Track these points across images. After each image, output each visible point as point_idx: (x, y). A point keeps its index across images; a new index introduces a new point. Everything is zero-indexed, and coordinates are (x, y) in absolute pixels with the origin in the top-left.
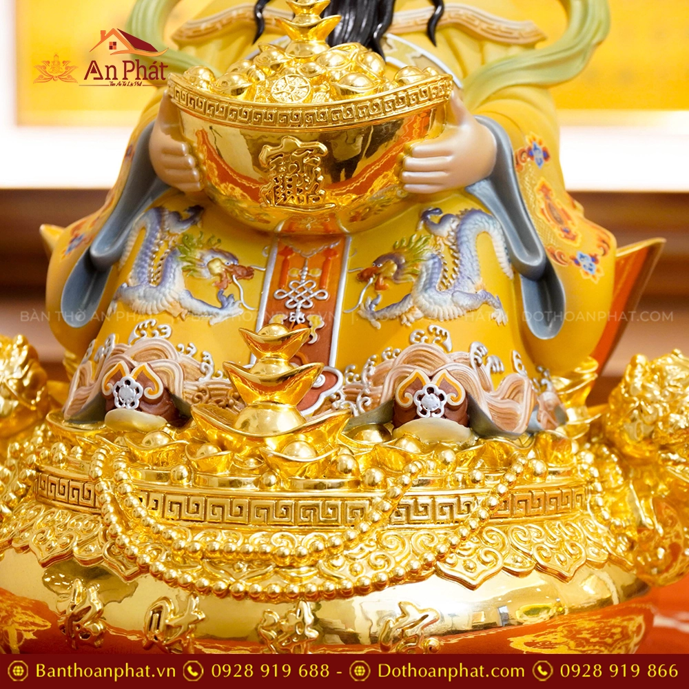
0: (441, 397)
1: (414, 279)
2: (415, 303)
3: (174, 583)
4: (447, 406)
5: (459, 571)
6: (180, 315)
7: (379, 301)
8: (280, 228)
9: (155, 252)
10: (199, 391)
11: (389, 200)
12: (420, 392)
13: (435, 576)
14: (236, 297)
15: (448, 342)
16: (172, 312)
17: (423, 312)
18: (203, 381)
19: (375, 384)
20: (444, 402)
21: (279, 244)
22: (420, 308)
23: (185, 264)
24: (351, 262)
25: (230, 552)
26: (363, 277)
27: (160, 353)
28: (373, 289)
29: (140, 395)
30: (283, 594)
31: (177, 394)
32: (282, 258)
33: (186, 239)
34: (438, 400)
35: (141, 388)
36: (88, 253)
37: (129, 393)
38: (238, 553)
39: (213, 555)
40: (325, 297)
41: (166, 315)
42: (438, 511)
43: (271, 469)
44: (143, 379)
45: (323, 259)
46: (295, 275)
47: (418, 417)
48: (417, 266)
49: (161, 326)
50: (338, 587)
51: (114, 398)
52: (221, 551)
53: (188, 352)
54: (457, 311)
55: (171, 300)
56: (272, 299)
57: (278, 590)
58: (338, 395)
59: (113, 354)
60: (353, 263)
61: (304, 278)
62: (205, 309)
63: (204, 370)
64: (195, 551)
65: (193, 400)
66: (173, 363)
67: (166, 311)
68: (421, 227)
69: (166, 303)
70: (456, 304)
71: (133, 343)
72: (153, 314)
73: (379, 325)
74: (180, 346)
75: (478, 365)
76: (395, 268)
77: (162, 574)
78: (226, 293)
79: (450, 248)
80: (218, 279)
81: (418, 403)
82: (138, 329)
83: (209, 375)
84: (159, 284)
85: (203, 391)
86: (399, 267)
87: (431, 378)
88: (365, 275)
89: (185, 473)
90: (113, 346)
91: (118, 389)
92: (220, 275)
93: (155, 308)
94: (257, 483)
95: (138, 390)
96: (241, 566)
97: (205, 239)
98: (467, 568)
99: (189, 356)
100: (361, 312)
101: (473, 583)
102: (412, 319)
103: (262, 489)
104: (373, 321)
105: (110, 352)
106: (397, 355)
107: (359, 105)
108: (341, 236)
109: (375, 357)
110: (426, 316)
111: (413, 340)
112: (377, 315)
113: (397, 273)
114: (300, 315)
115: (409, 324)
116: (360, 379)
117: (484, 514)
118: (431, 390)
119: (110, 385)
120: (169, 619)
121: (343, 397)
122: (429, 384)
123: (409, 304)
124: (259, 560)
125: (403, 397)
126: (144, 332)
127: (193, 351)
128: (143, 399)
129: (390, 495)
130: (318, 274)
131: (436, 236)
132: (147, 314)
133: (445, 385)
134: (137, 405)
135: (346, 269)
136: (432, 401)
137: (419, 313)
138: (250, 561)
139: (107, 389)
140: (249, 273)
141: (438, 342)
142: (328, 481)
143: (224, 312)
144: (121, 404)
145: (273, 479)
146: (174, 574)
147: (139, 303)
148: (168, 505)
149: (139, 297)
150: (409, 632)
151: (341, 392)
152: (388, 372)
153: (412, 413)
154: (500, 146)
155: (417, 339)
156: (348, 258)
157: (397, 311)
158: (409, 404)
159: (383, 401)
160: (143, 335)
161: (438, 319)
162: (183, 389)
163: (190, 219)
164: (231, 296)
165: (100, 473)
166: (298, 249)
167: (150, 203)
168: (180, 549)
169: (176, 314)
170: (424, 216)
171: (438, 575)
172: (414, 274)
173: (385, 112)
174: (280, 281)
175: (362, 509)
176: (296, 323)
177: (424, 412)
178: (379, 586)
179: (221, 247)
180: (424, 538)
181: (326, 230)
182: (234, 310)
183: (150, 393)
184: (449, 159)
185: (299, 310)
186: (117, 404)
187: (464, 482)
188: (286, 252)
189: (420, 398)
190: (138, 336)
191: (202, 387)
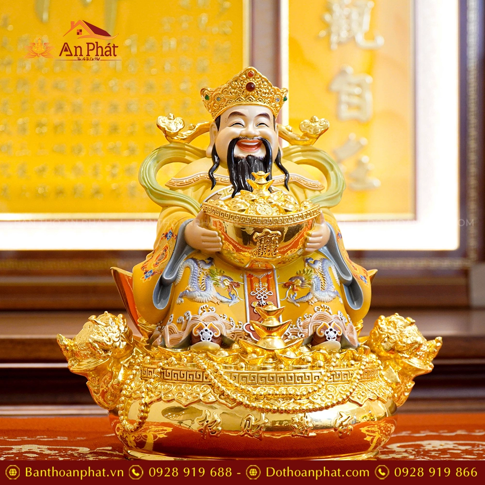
0: (335, 332)
1: (310, 286)
2: (314, 296)
3: (254, 408)
4: (337, 336)
5: (355, 399)
6: (217, 303)
7: (296, 295)
8: (247, 266)
9: (199, 277)
10: (232, 333)
11: (295, 256)
12: (327, 330)
13: (348, 402)
14: (235, 294)
15: (330, 311)
16: (213, 301)
17: (317, 299)
18: (233, 329)
19: (304, 328)
20: (336, 334)
21: (246, 273)
22: (316, 298)
23: (214, 282)
24: (278, 280)
25: (276, 395)
26: (286, 286)
27: (214, 318)
28: (292, 291)
29: (212, 336)
30: (300, 410)
31: (225, 335)
32: (249, 279)
33: (211, 271)
34: (334, 333)
35: (212, 333)
36: (162, 278)
37: (207, 335)
38: (279, 395)
39: (268, 396)
40: (272, 294)
41: (211, 303)
42: (343, 377)
43: (281, 362)
44: (212, 328)
45: (267, 279)
46: (257, 286)
47: (327, 341)
48: (310, 281)
49: (211, 308)
50: (320, 406)
51: (200, 337)
52: (273, 395)
53: (224, 318)
54: (331, 299)
55: (213, 296)
56: (249, 295)
57: (298, 408)
58: (288, 333)
59: (192, 319)
60: (279, 281)
61: (261, 287)
62: (226, 300)
63: (232, 325)
64: (261, 395)
65: (231, 337)
66: (220, 322)
67: (211, 301)
68: (307, 266)
69: (211, 298)
70: (330, 296)
71: (201, 314)
72: (206, 302)
73: (299, 305)
74: (221, 315)
75: (342, 320)
76: (301, 282)
77: (249, 405)
78: (232, 293)
79: (321, 274)
80: (227, 287)
81: (326, 335)
82: (201, 308)
83: (234, 327)
84: (205, 290)
85: (234, 333)
86: (302, 281)
87: (330, 324)
88: (287, 285)
89: (244, 366)
90: (191, 316)
91: (202, 333)
92: (228, 286)
93: (207, 300)
94: (275, 368)
95: (211, 334)
96: (280, 400)
97: (218, 271)
98: (358, 398)
99: (225, 319)
100: (288, 300)
101: (362, 404)
102: (314, 302)
103: (278, 370)
104: (295, 303)
105: (190, 319)
106: (311, 316)
107: (284, 218)
108: (272, 270)
109: (301, 318)
110: (318, 301)
111: (316, 311)
112: (297, 301)
113: (302, 284)
114: (264, 302)
115: (312, 304)
116: (296, 326)
117: (359, 377)
118: (331, 330)
119: (198, 332)
120: (253, 422)
121: (291, 334)
122: (330, 327)
123: (310, 296)
124: (288, 397)
125: (320, 333)
126: (204, 310)
127: (226, 318)
128: (213, 337)
129: (329, 371)
130: (266, 285)
131: (314, 269)
132: (203, 302)
133: (335, 327)
134: (211, 340)
135: (277, 283)
136: (331, 334)
137: (316, 300)
138: (283, 398)
139: (196, 333)
140: (238, 285)
141: (326, 311)
142: (302, 366)
143: (233, 302)
144: (204, 339)
145: (282, 366)
146: (254, 404)
147: (198, 298)
148: (240, 378)
149: (198, 296)
150: (344, 423)
151: (289, 332)
152: (309, 323)
153: (324, 339)
154: (331, 233)
155: (317, 310)
156: (276, 278)
157: (306, 299)
158: (323, 335)
159: (309, 335)
160: (204, 311)
161: (324, 302)
162: (227, 333)
163: (210, 263)
164: (233, 295)
165: (206, 367)
166: (255, 275)
167: (185, 256)
168: (254, 395)
169: (216, 302)
170: (307, 261)
171: (350, 401)
172: (309, 284)
173: (294, 221)
174: (252, 288)
175: (318, 377)
176: (263, 305)
177: (329, 338)
178: (333, 405)
179: (225, 274)
180: (341, 387)
181: (266, 267)
182: (236, 300)
183: (216, 334)
184: (321, 237)
185: (262, 300)
186: (202, 339)
187: (347, 365)
188: (250, 276)
189: (327, 333)
190: (202, 312)
191: (233, 332)
